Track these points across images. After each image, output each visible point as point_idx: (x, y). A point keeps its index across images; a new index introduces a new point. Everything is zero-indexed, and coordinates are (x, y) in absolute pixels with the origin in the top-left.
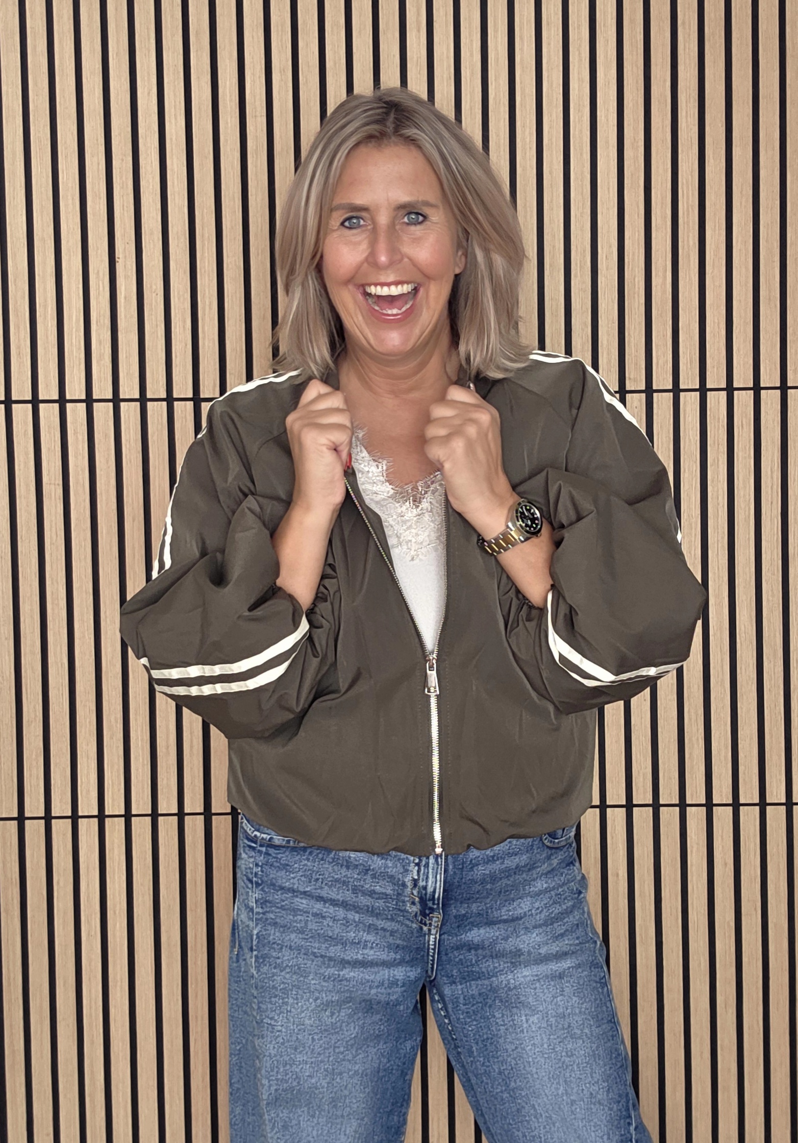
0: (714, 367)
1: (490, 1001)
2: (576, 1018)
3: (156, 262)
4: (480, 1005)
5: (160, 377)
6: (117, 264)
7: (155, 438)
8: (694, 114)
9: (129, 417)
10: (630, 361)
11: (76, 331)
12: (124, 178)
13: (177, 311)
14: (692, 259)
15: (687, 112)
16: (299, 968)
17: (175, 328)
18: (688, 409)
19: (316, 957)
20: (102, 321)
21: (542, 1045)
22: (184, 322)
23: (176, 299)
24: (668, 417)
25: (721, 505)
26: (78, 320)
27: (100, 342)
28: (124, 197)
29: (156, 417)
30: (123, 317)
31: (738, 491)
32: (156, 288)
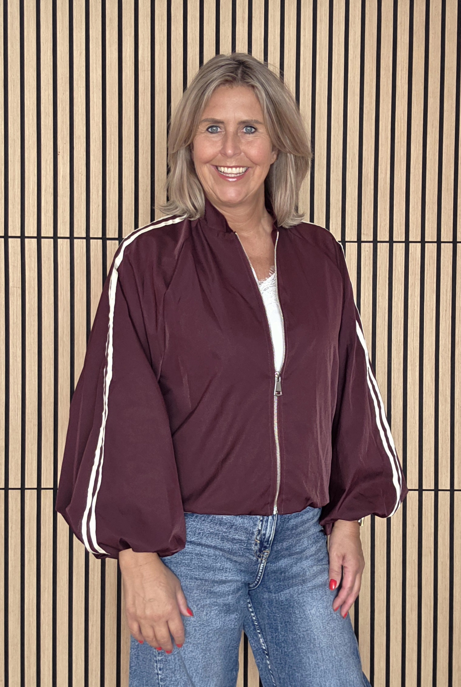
3: (82, 156)
5: (83, 224)
6: (58, 156)
7: (78, 261)
10: (365, 223)
13: (93, 185)
14: (402, 163)
15: (401, 76)
17: (93, 195)
18: (398, 253)
20: (48, 190)
22: (98, 192)
23: (94, 178)
24: (386, 257)
25: (416, 311)
26: (33, 189)
27: (47, 203)
28: (64, 116)
29: (79, 249)
30: (61, 188)
31: (426, 303)
32: (82, 171)
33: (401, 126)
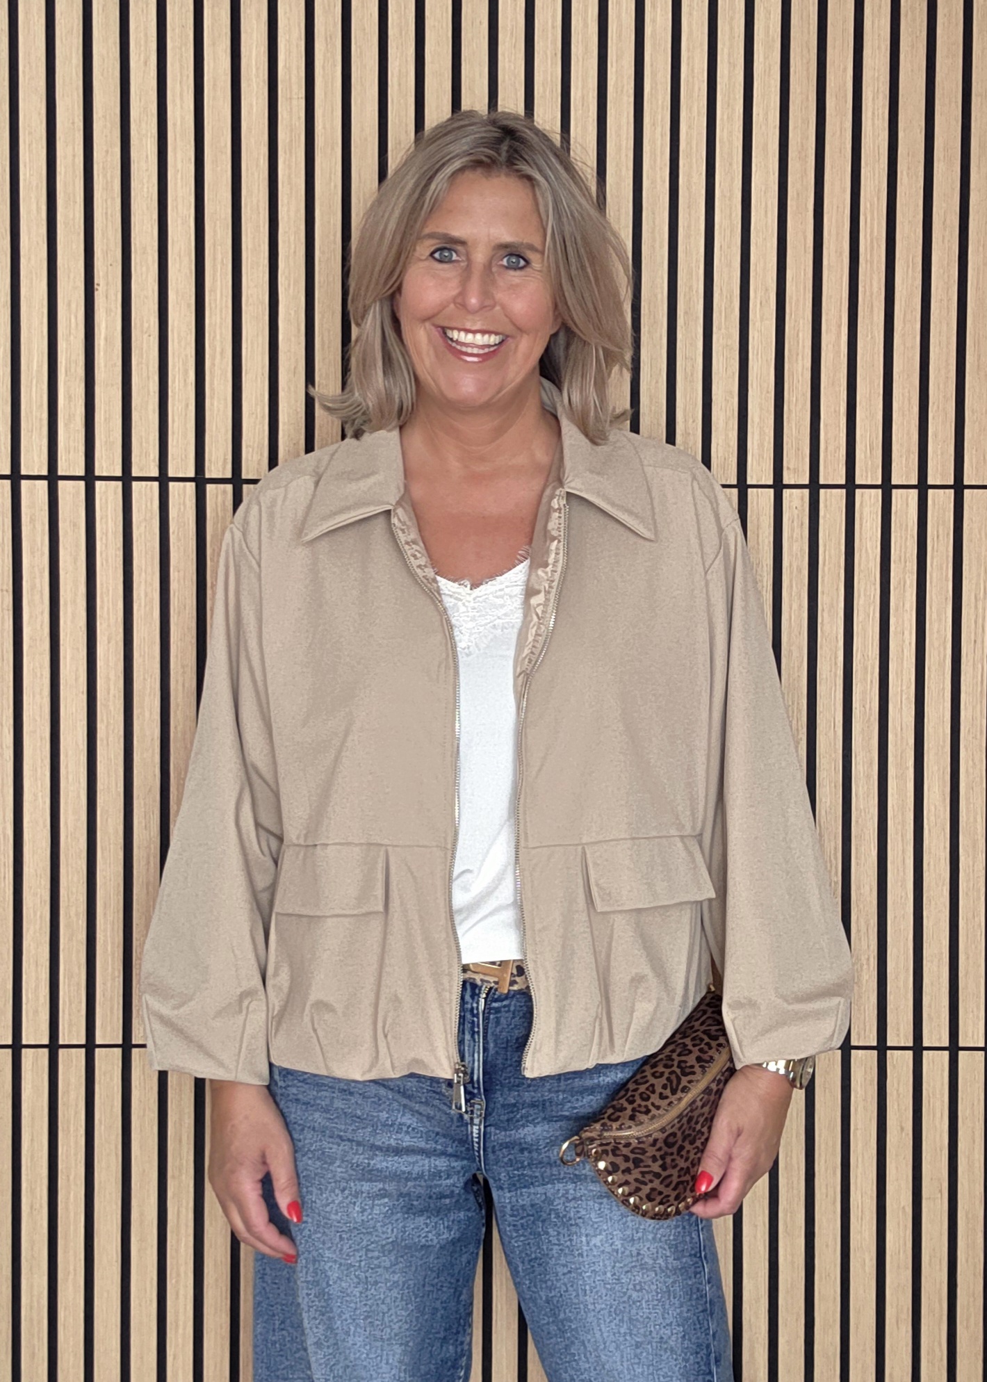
0: (901, 456)
1: (544, 1215)
2: (648, 1245)
3: (150, 292)
4: (532, 1218)
6: (96, 293)
7: (142, 529)
8: (883, 113)
9: (107, 502)
10: (790, 445)
11: (37, 382)
12: (109, 175)
13: (176, 359)
14: (876, 309)
15: (873, 113)
16: (323, 1153)
17: (174, 382)
18: (866, 510)
19: (343, 1140)
20: (73, 370)
21: (605, 1273)
22: (186, 372)
23: (176, 341)
24: (838, 522)
25: (907, 642)
26: (40, 366)
27: (70, 397)
28: (109, 203)
29: (144, 502)
30: (102, 365)
31: (930, 624)
32: (149, 327)
33: (872, 224)
